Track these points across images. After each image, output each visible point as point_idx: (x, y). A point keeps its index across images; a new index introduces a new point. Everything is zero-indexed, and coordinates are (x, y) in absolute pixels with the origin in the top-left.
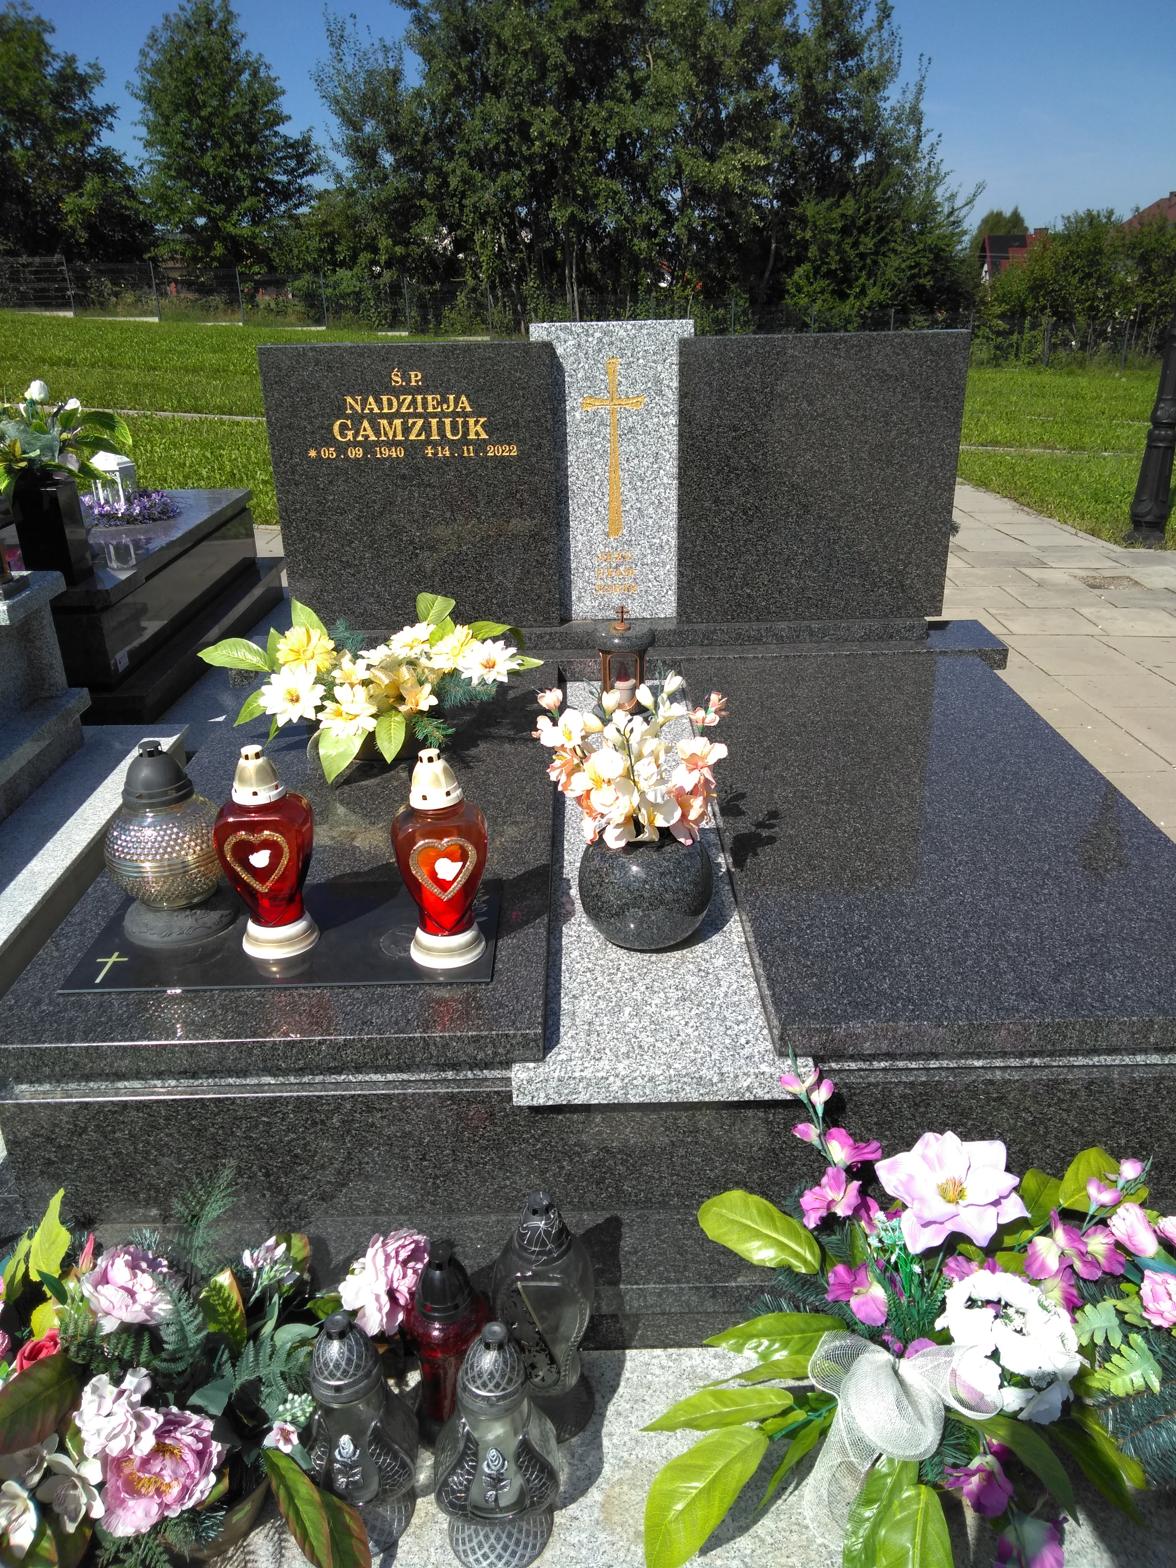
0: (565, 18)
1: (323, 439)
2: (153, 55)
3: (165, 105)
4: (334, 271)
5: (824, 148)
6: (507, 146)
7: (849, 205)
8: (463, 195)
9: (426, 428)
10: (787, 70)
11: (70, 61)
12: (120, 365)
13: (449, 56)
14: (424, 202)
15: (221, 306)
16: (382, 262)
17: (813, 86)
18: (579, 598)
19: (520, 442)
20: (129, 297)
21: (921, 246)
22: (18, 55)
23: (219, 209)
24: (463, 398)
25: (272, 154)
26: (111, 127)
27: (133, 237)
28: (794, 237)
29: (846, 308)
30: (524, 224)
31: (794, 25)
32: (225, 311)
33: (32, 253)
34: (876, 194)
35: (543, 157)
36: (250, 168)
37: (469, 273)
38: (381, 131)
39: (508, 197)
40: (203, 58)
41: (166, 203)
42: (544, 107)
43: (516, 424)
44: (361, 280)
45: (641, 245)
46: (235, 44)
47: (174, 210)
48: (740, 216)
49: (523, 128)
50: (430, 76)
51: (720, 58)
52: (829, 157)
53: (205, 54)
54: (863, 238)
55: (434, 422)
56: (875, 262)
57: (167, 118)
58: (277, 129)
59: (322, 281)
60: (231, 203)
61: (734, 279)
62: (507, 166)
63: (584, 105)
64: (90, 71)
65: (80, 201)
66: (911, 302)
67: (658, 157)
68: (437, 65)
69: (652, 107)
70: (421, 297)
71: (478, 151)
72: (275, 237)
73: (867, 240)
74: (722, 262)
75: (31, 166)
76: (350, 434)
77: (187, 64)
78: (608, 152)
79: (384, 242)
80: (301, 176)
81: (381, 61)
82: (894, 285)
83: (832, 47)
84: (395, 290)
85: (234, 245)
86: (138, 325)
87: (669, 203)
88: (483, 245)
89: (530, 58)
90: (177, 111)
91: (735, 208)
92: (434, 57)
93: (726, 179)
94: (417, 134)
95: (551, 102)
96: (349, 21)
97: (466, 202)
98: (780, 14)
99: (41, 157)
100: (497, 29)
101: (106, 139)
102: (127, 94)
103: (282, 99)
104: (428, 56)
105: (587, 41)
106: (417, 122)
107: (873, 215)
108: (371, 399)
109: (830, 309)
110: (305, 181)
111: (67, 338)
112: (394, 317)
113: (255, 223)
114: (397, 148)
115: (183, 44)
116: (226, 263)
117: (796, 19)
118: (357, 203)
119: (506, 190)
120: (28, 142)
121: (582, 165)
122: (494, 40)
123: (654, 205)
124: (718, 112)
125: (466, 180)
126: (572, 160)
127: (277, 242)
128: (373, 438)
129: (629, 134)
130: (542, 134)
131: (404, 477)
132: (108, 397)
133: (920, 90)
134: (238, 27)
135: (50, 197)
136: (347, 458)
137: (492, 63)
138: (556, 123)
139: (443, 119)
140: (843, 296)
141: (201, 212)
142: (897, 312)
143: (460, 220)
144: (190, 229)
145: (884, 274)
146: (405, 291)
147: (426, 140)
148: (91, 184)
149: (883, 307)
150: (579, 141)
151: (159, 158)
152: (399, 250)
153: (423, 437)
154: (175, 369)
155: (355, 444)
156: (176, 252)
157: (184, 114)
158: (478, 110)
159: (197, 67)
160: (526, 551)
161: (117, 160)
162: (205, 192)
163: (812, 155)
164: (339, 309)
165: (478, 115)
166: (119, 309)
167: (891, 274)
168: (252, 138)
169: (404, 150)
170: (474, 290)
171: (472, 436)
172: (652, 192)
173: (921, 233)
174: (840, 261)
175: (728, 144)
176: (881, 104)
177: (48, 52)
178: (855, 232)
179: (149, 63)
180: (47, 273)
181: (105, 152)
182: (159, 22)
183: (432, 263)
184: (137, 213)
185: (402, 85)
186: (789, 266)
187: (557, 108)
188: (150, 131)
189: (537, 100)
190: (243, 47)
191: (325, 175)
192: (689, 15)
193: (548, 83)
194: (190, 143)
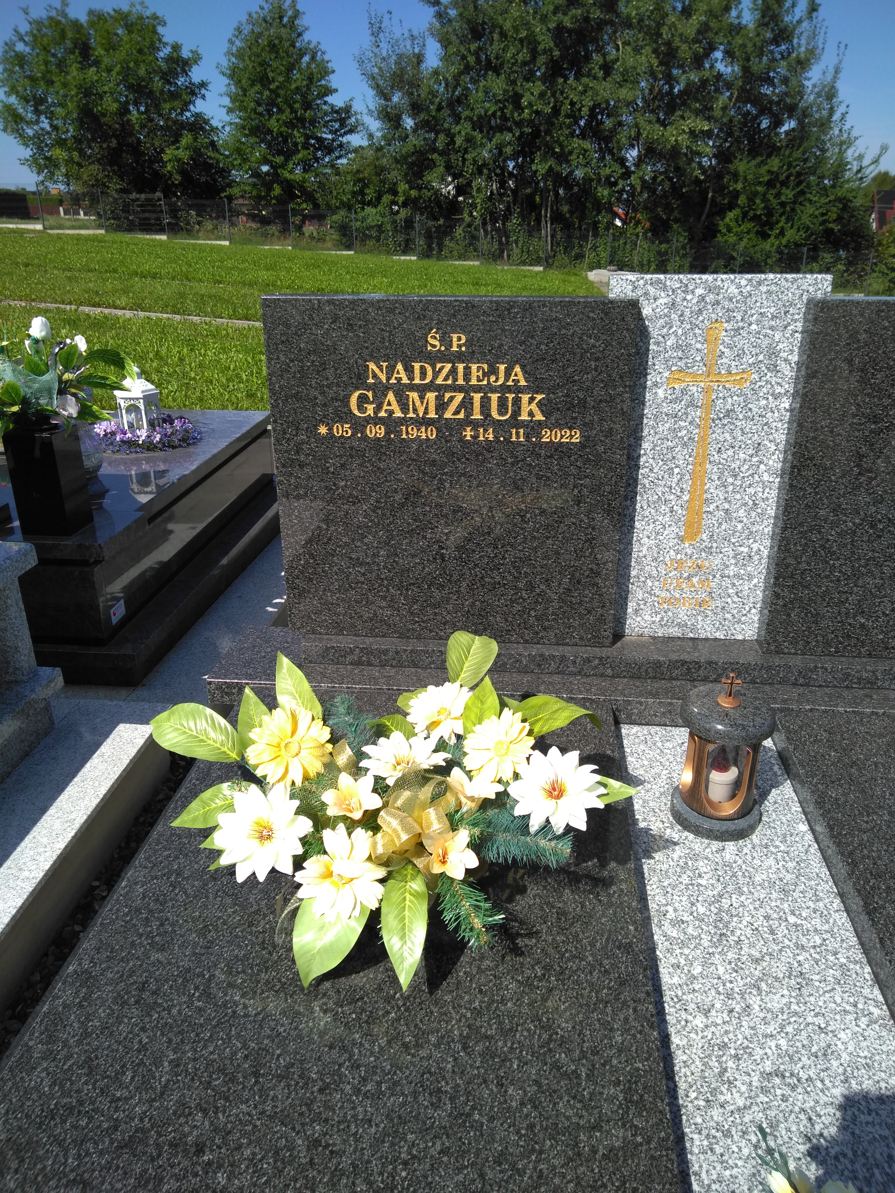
0: (554, 13)
1: (336, 412)
2: (238, 43)
3: (244, 81)
4: (363, 209)
5: (757, 117)
6: (503, 112)
7: (775, 163)
8: (466, 151)
9: (467, 405)
10: (729, 54)
11: (176, 48)
12: (194, 278)
13: (461, 42)
14: (435, 156)
15: (277, 234)
16: (400, 203)
17: (750, 67)
18: (636, 611)
19: (586, 426)
20: (209, 225)
21: (832, 197)
22: (138, 43)
23: (279, 159)
24: (517, 369)
25: (322, 118)
26: (203, 97)
27: (215, 181)
28: (728, 188)
29: (769, 245)
30: (511, 174)
31: (738, 17)
32: (279, 238)
33: (140, 192)
34: (797, 154)
35: (531, 122)
36: (304, 128)
37: (466, 212)
38: (406, 101)
39: (500, 153)
40: (274, 45)
41: (239, 154)
42: (534, 82)
43: (583, 403)
44: (383, 216)
45: (603, 192)
46: (300, 35)
47: (245, 160)
48: (685, 170)
49: (516, 99)
50: (446, 59)
51: (677, 42)
52: (759, 124)
53: (277, 42)
54: (784, 190)
55: (477, 397)
56: (793, 210)
57: (245, 91)
58: (326, 99)
59: (353, 216)
60: (288, 155)
61: (676, 221)
62: (501, 129)
63: (565, 82)
64: (190, 55)
65: (176, 152)
66: (821, 242)
67: (620, 124)
68: (452, 49)
69: (618, 83)
70: (428, 230)
71: (480, 117)
72: (320, 182)
73: (788, 192)
74: (668, 208)
75: (143, 126)
76: (370, 409)
77: (263, 50)
78: (581, 118)
79: (403, 187)
80: (342, 136)
81: (408, 47)
82: (808, 228)
83: (769, 35)
84: (409, 223)
85: (289, 187)
86: (212, 248)
87: (627, 160)
88: (479, 190)
89: (525, 44)
90: (252, 85)
91: (681, 164)
92: (450, 43)
93: (676, 140)
94: (432, 103)
95: (539, 79)
96: (387, 16)
97: (468, 156)
98: (727, 9)
99: (151, 120)
100: (501, 22)
101: (199, 106)
102: (217, 71)
103: (331, 76)
104: (445, 43)
105: (570, 31)
106: (433, 94)
107: (793, 171)
108: (400, 367)
109: (754, 246)
110: (344, 140)
111: (158, 256)
112: (407, 245)
113: (305, 171)
114: (417, 114)
115: (260, 35)
116: (282, 201)
117: (741, 12)
118: (384, 156)
119: (500, 148)
120: (142, 109)
121: (561, 128)
122: (498, 30)
123: (616, 161)
124: (672, 88)
125: (469, 140)
126: (553, 124)
127: (321, 185)
128: (398, 414)
129: (599, 104)
130: (530, 105)
131: (434, 463)
132: (179, 306)
133: (837, 71)
134: (302, 22)
135: (155, 149)
136: (365, 438)
137: (495, 48)
138: (542, 95)
139: (454, 92)
140: (765, 236)
141: (266, 161)
142: (809, 250)
143: (463, 171)
144: (257, 174)
145: (800, 219)
146: (416, 225)
147: (439, 108)
148: (186, 139)
149: (797, 245)
150: (560, 110)
151: (237, 120)
152: (413, 193)
153: (461, 416)
154: (234, 283)
155: (376, 420)
156: (245, 192)
157: (258, 87)
158: (481, 84)
159: (270, 52)
160: (578, 558)
161: (207, 122)
162: (269, 146)
163: (745, 124)
164: (365, 238)
165: (481, 89)
166: (201, 234)
167: (806, 220)
168: (308, 105)
169: (422, 116)
170: (469, 225)
171: (524, 417)
172: (615, 151)
173: (833, 186)
174: (764, 208)
175: (679, 113)
176: (806, 83)
177: (160, 41)
178: (778, 185)
179: (234, 49)
180: (149, 206)
181: (198, 115)
182: (244, 18)
183: (438, 203)
184: (218, 162)
185: (424, 65)
186: (722, 212)
187: (544, 83)
188: (233, 101)
189: (529, 77)
190: (306, 37)
191: (361, 134)
192: (655, 9)
193: (538, 64)
194: (260, 109)
